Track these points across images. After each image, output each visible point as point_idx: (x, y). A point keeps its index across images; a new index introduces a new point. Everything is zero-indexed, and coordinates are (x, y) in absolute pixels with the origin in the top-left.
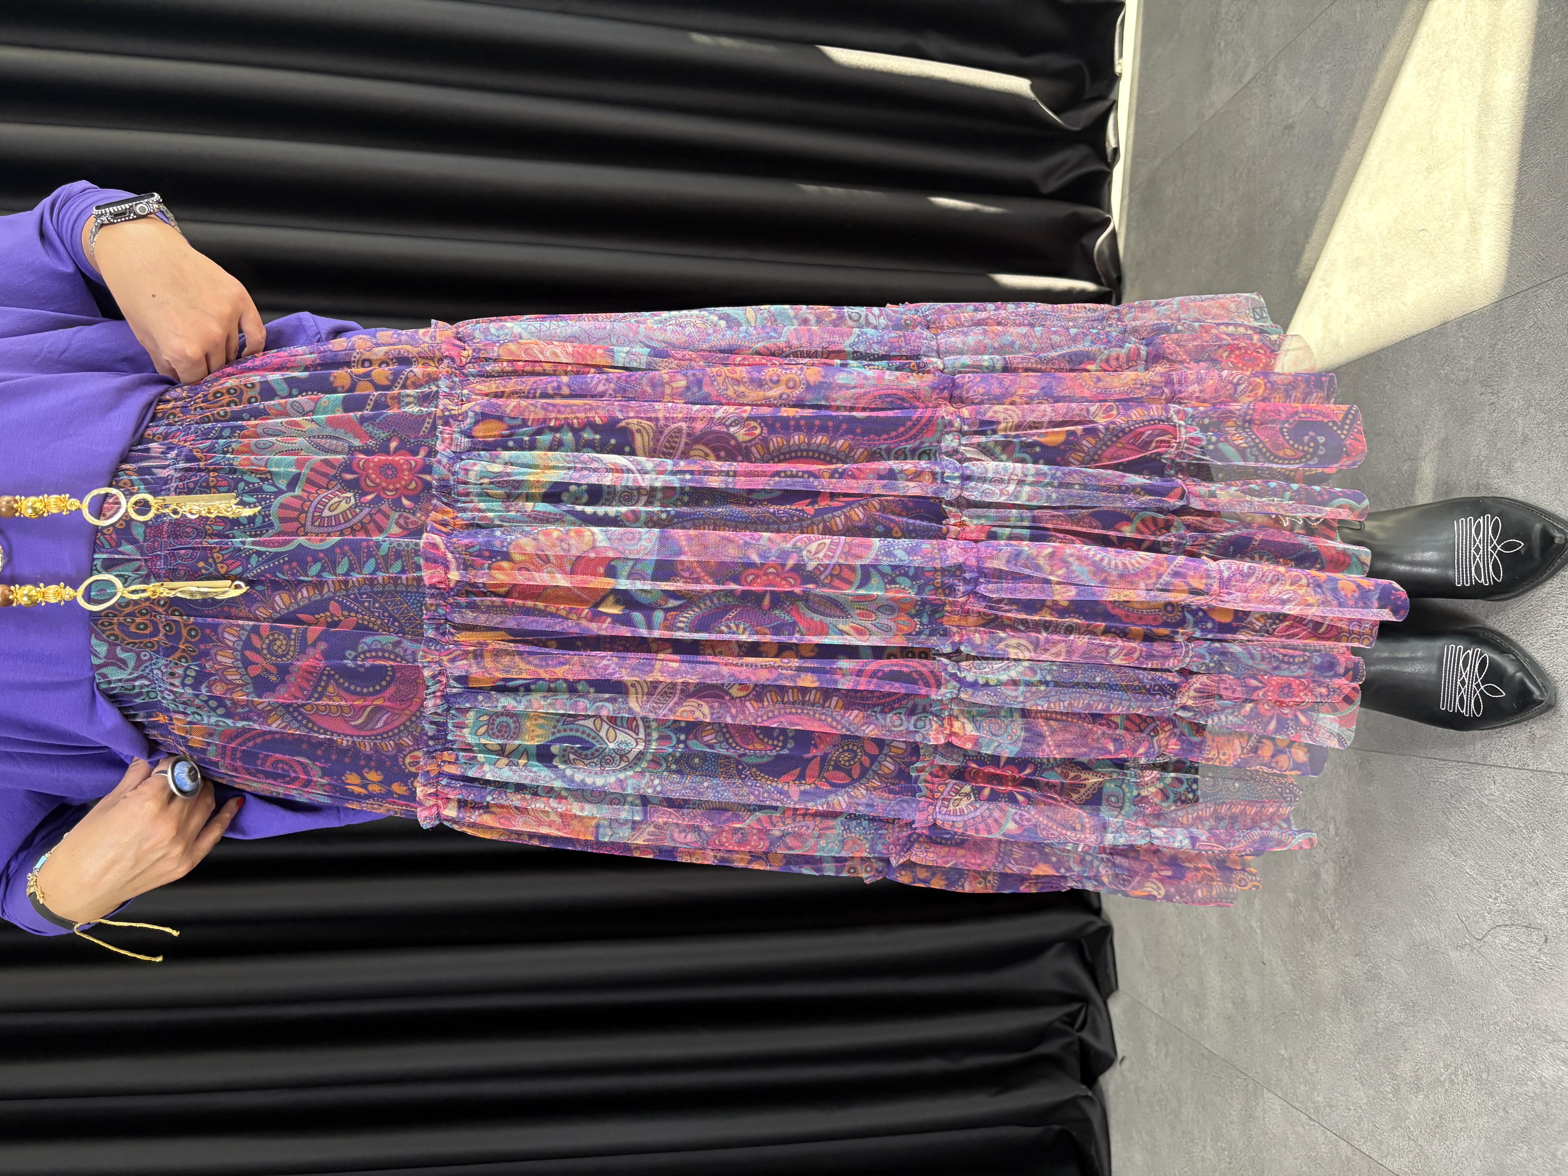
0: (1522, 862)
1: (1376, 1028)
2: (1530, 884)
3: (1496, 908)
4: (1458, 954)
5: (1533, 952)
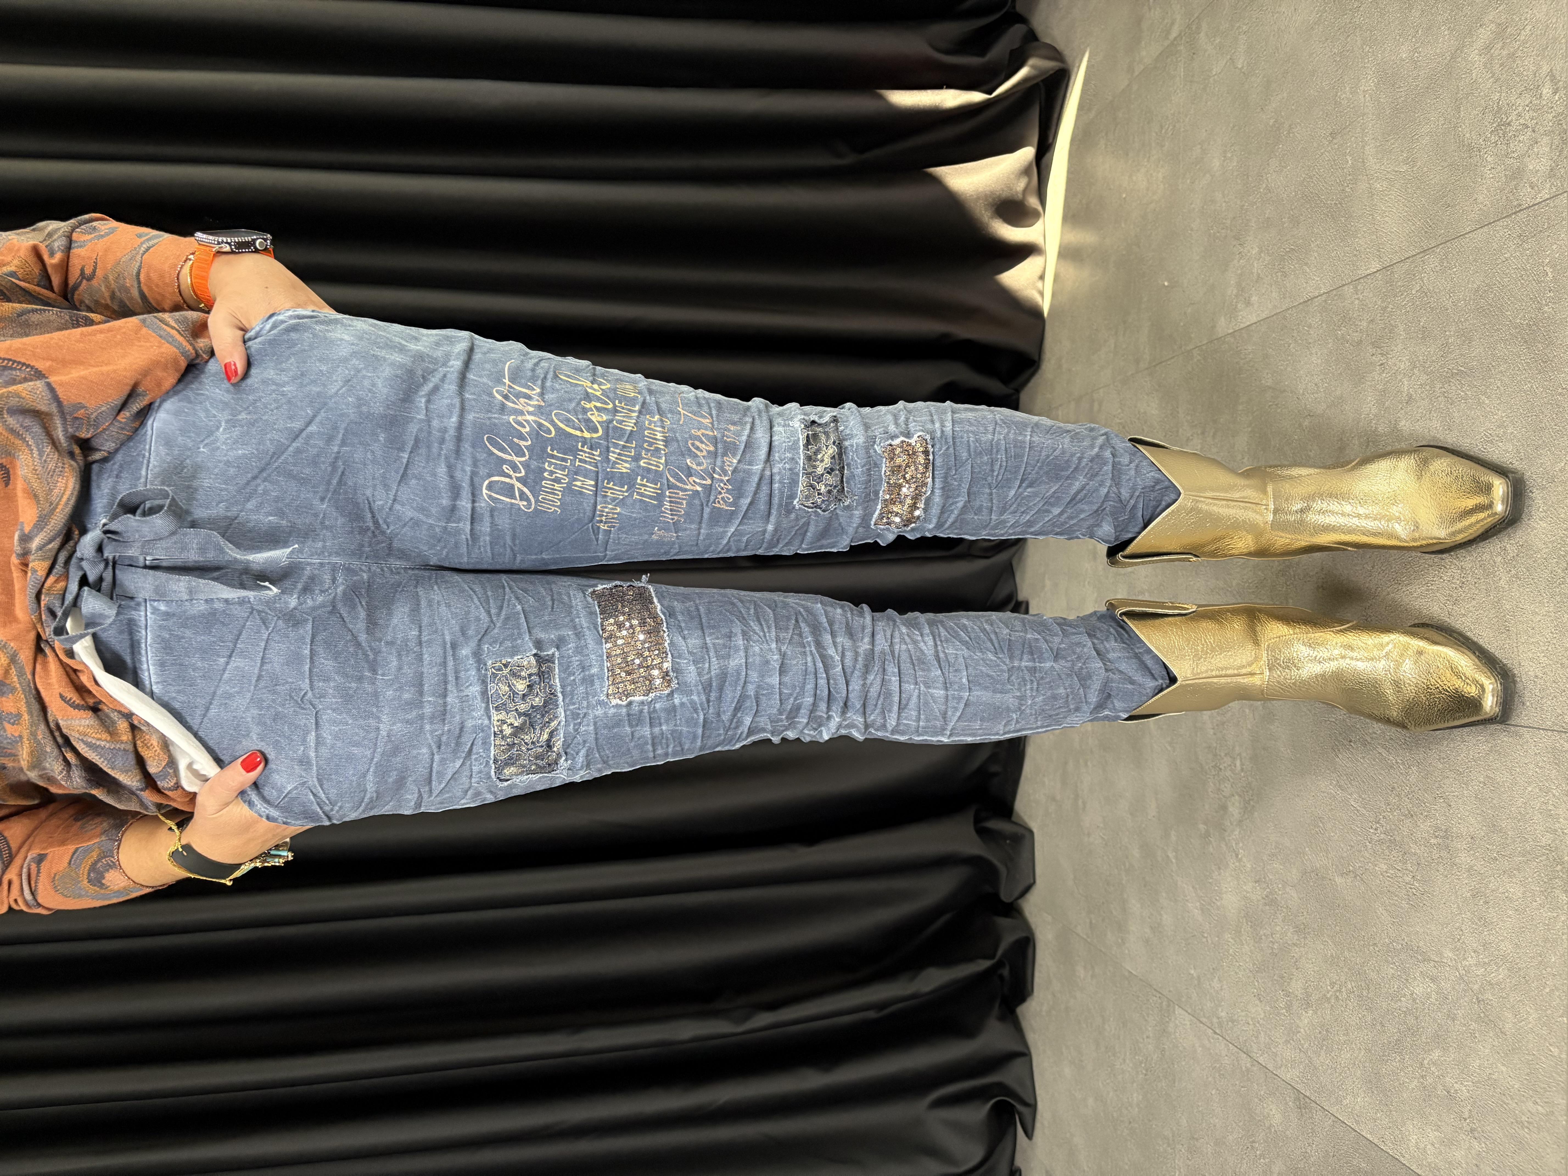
0: (1399, 796)
3: (1376, 838)
4: (1344, 880)
5: (1408, 879)
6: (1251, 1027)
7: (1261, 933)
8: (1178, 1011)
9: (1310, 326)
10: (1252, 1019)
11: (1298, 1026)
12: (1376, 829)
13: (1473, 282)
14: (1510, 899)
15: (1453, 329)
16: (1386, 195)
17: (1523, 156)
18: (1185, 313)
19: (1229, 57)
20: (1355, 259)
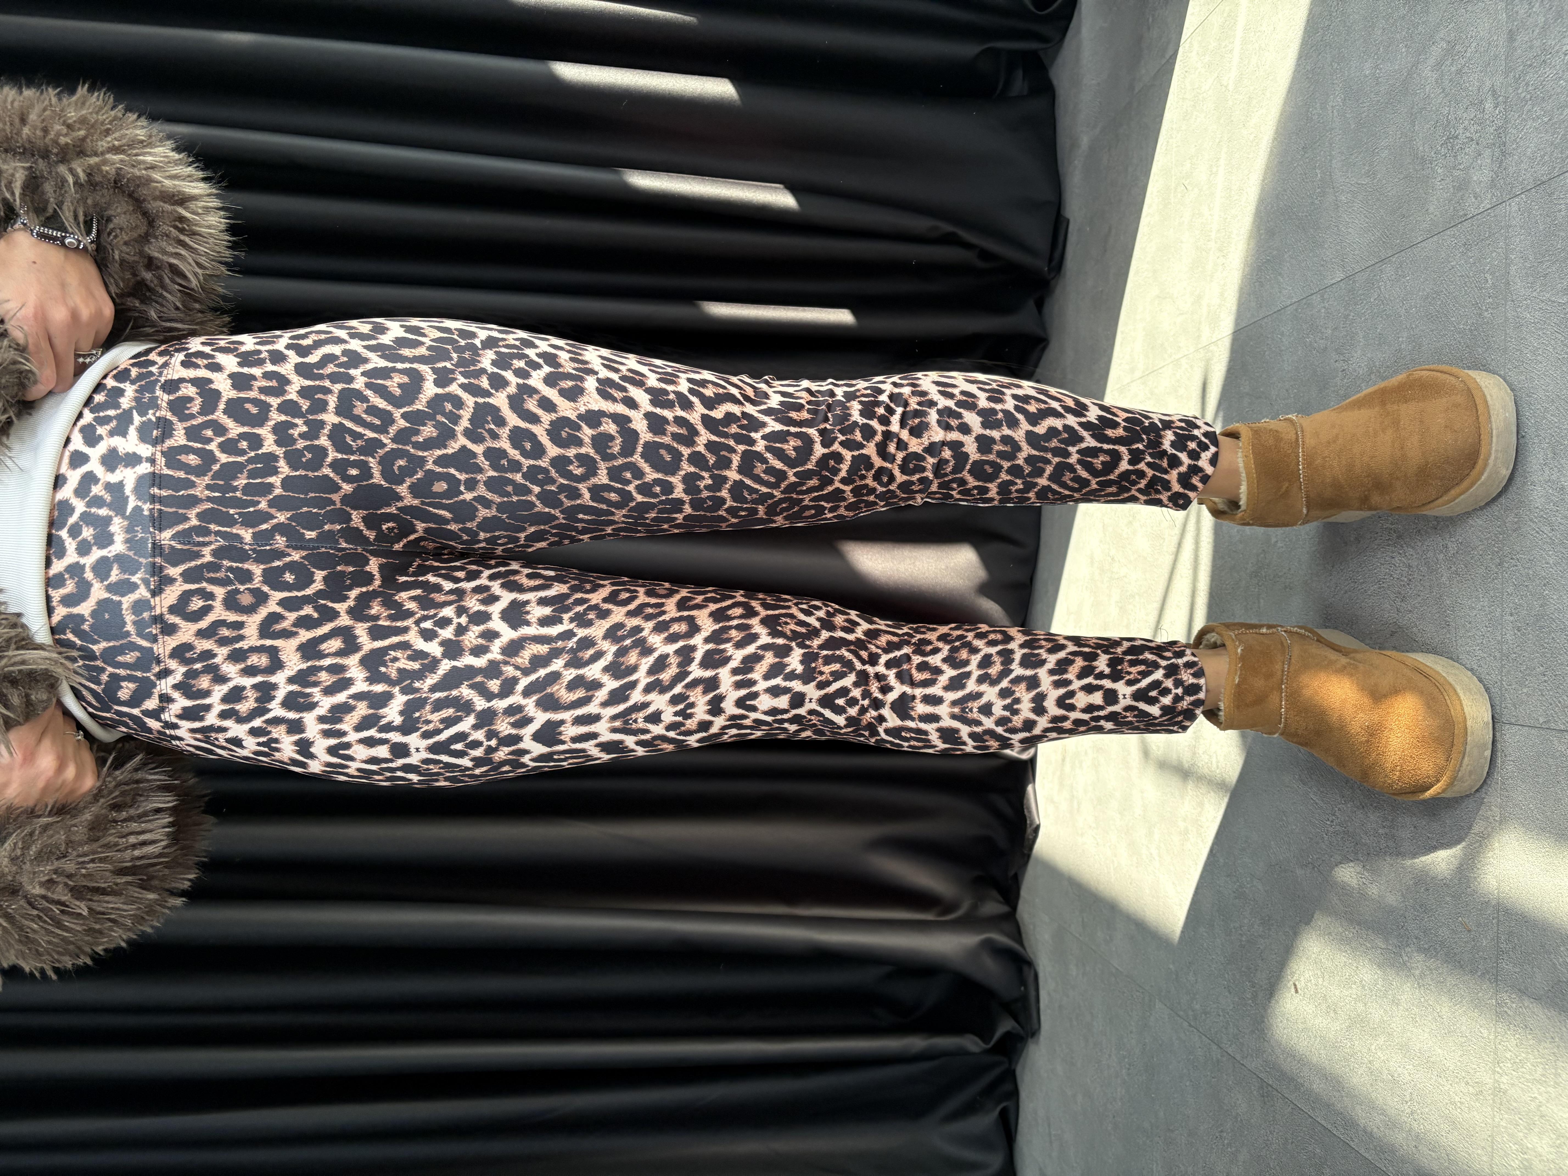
1: (1241, 941)
2: (1357, 807)
4: (1303, 872)
6: (1221, 1018)
7: (1232, 926)
8: (1159, 1005)
9: (1282, 334)
10: (1223, 1010)
12: (1332, 822)
13: (1424, 290)
15: (1405, 334)
16: (1350, 207)
17: (1467, 169)
18: (1175, 323)
19: (1216, 75)
20: (1322, 268)
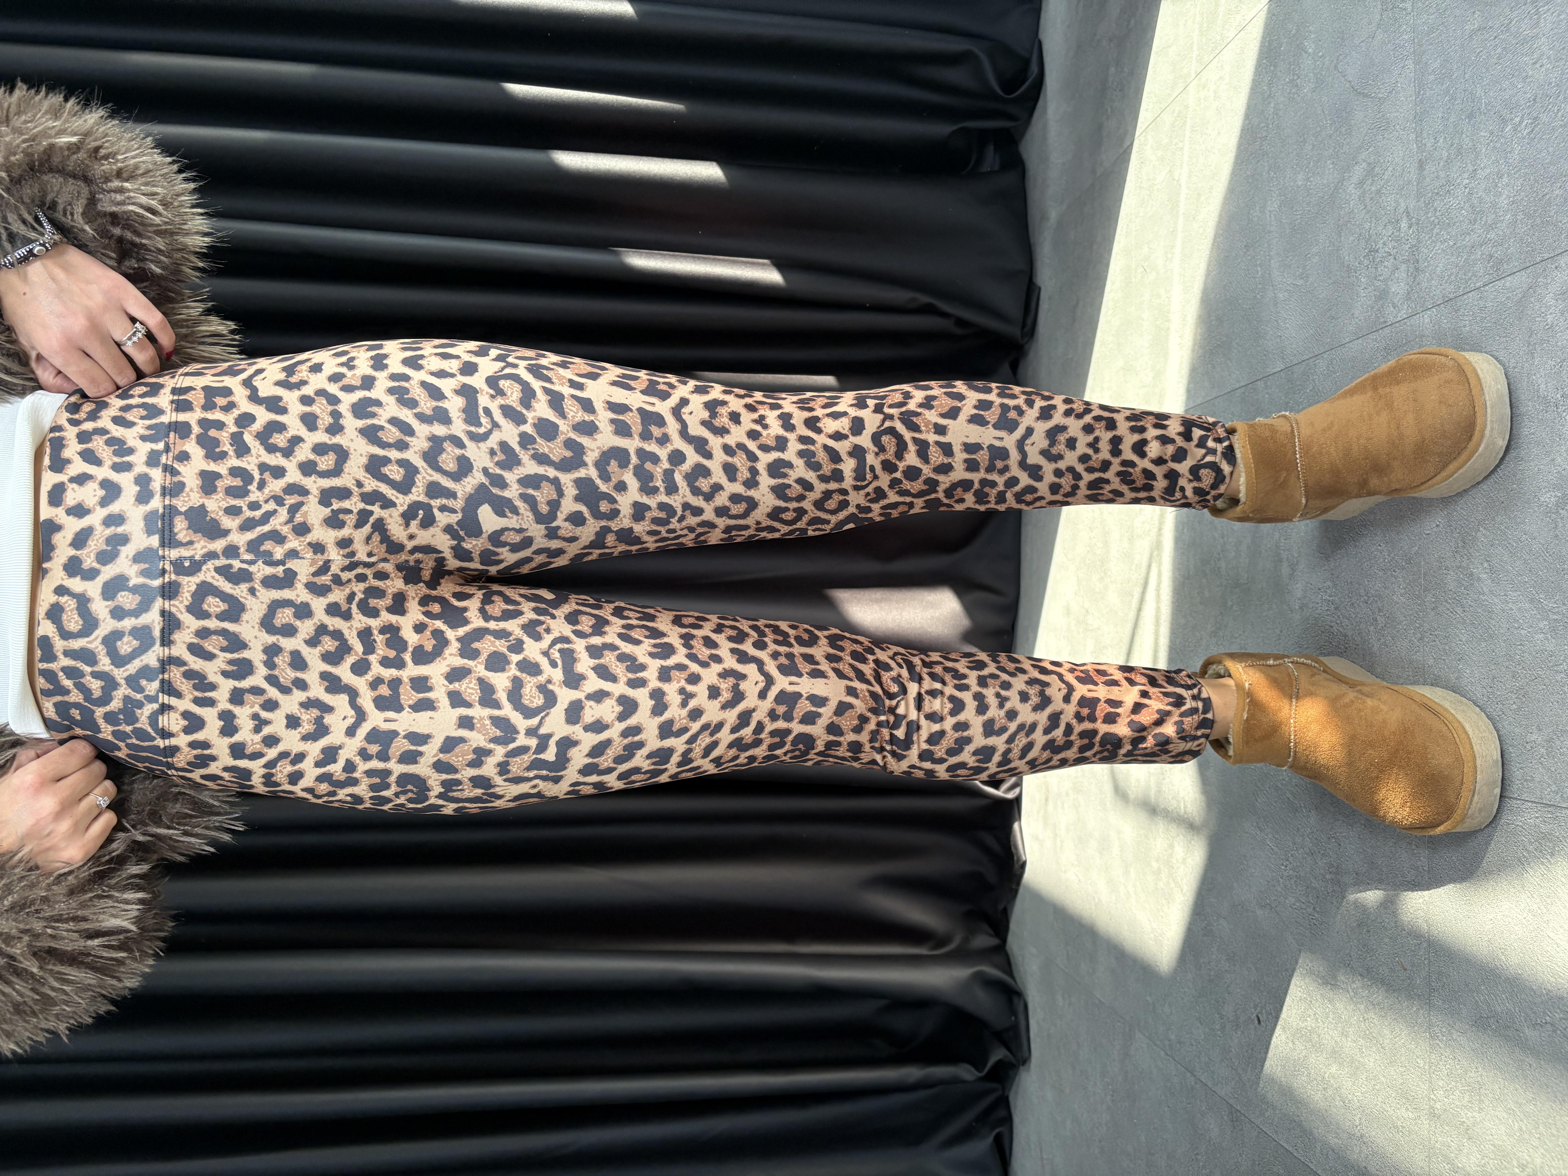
0: (1302, 836)
2: (1307, 854)
3: (1286, 874)
5: (1310, 910)
6: (1194, 1048)
7: (1201, 961)
8: (1138, 1035)
10: (1195, 1040)
11: (1230, 1047)
12: (1286, 867)
14: (1386, 929)
17: (1386, 280)
19: (1169, 169)
20: (1265, 357)
